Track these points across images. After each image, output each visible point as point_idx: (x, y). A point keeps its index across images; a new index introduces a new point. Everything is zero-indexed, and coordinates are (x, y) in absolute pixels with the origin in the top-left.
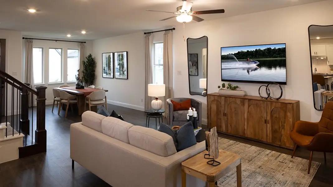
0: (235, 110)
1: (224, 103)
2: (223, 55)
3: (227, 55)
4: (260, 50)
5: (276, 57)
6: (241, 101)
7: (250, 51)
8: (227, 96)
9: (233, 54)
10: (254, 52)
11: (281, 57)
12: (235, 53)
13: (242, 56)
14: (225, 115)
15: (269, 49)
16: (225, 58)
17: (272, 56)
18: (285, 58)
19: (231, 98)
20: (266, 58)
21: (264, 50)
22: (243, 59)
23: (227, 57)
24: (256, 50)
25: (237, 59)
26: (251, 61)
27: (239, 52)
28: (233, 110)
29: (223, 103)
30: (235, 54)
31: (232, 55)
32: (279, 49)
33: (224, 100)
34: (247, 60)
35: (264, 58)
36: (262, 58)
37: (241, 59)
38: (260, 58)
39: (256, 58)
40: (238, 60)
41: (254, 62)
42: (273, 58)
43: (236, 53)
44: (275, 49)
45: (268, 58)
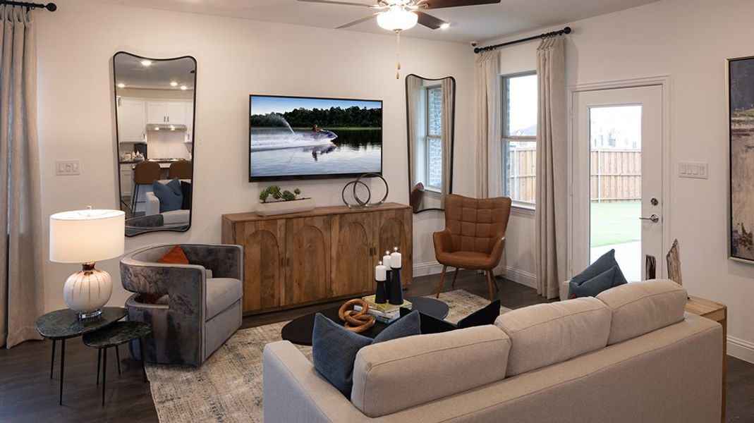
0: (309, 245)
1: (283, 236)
2: (256, 116)
3: (267, 115)
4: (340, 110)
5: (367, 126)
6: (324, 221)
7: (320, 109)
8: (290, 216)
9: (281, 115)
10: (327, 113)
11: (374, 126)
12: (286, 113)
13: (301, 121)
14: (284, 262)
15: (356, 109)
16: (259, 124)
17: (360, 123)
18: (380, 128)
19: (302, 219)
20: (351, 126)
21: (347, 110)
22: (305, 126)
23: (267, 121)
24: (332, 108)
25: (291, 126)
26: (322, 132)
27: (295, 110)
28: (306, 245)
29: (280, 234)
30: (286, 115)
31: (279, 117)
32: (372, 110)
33: (283, 228)
34: (314, 130)
35: (346, 126)
36: (342, 126)
37: (300, 126)
38: (339, 126)
39: (331, 126)
40: (295, 128)
41: (328, 133)
42: (362, 126)
43: (288, 112)
44: (364, 110)
45: (353, 126)
